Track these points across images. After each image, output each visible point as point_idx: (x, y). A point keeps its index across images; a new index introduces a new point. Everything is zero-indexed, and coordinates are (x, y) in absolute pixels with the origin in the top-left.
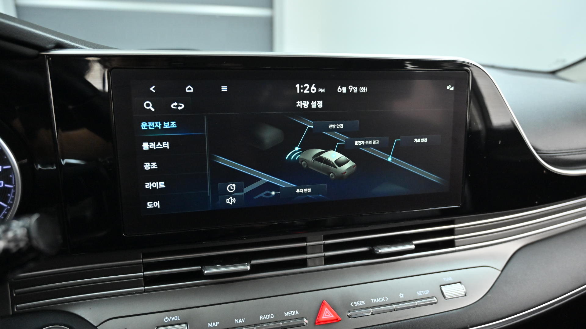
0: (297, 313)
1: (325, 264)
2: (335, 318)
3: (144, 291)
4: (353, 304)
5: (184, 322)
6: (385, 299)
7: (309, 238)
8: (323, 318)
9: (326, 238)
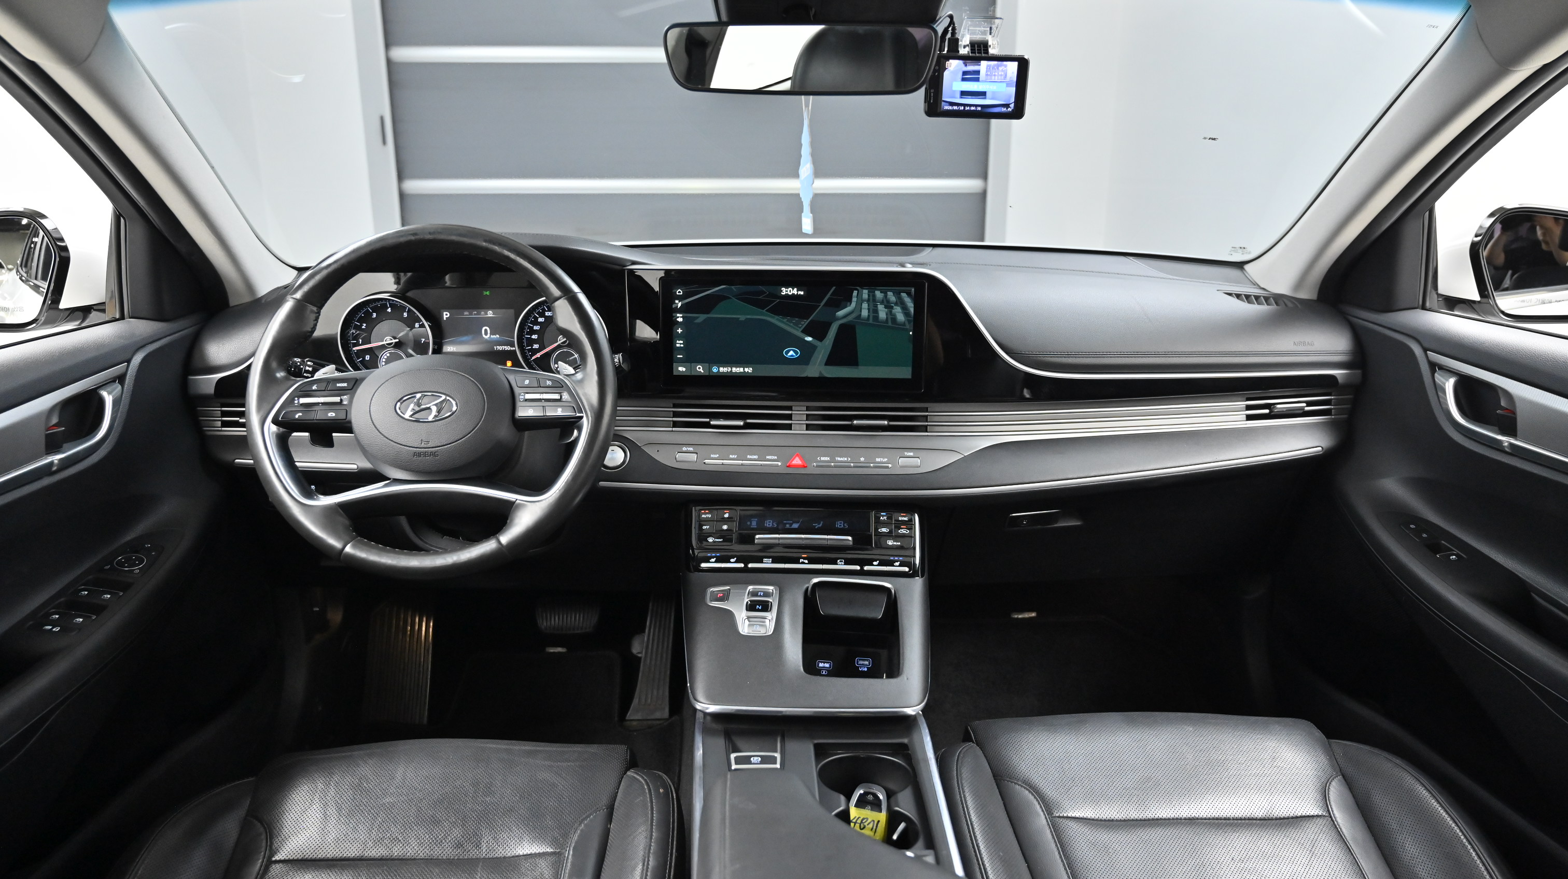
0: (776, 457)
2: (802, 464)
3: (672, 431)
4: (820, 458)
5: (695, 452)
6: (848, 459)
7: (793, 408)
8: (793, 463)
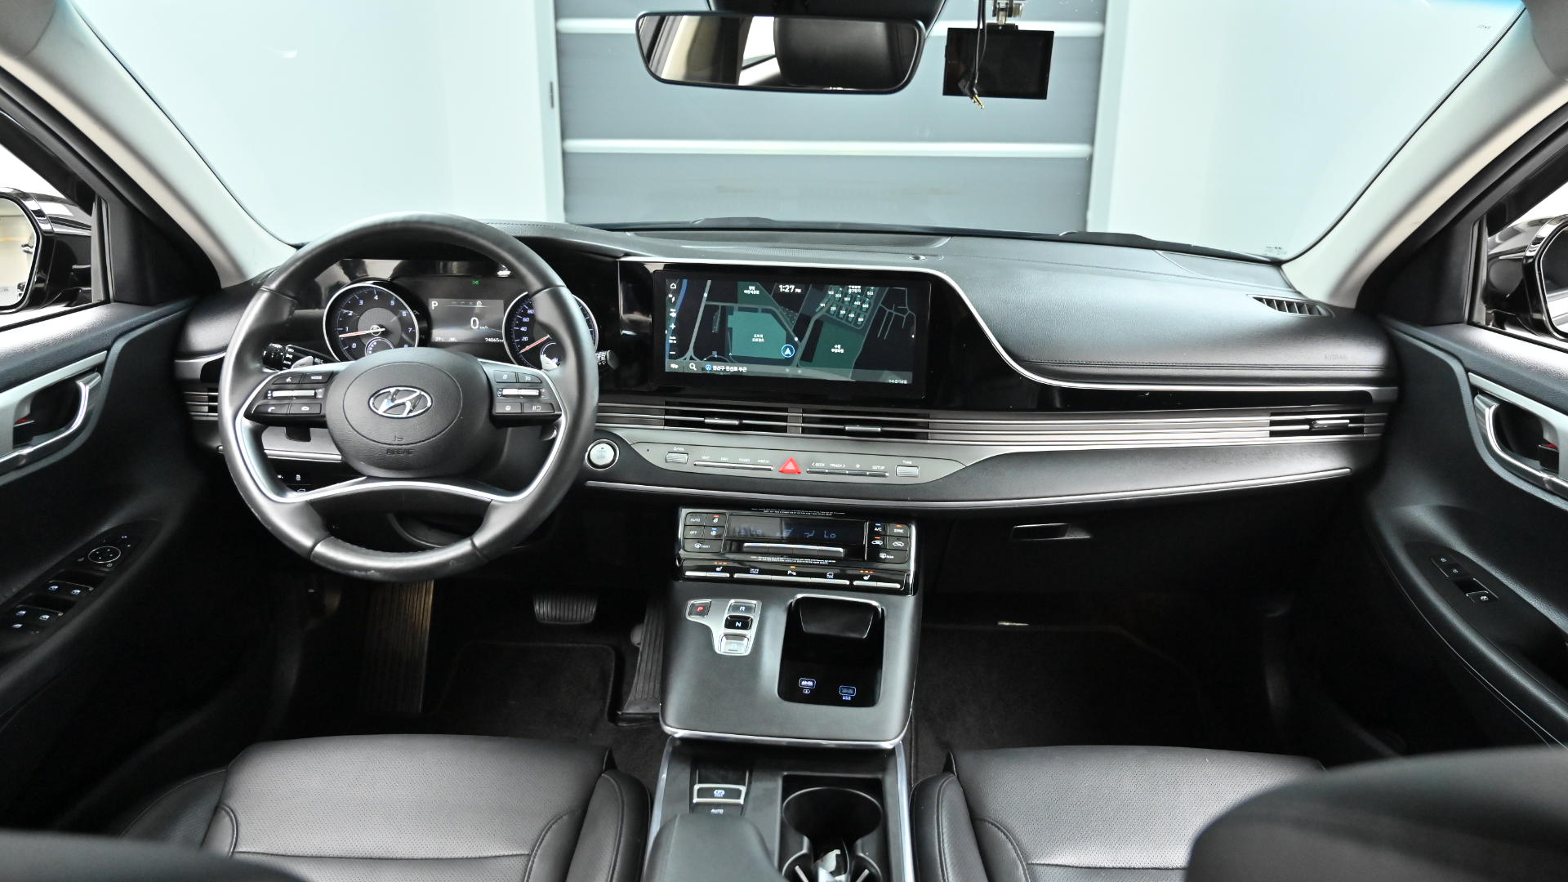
1: (803, 433)
9: (804, 412)
